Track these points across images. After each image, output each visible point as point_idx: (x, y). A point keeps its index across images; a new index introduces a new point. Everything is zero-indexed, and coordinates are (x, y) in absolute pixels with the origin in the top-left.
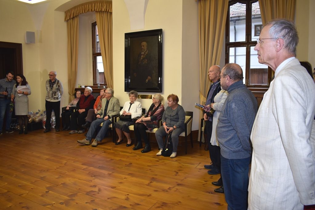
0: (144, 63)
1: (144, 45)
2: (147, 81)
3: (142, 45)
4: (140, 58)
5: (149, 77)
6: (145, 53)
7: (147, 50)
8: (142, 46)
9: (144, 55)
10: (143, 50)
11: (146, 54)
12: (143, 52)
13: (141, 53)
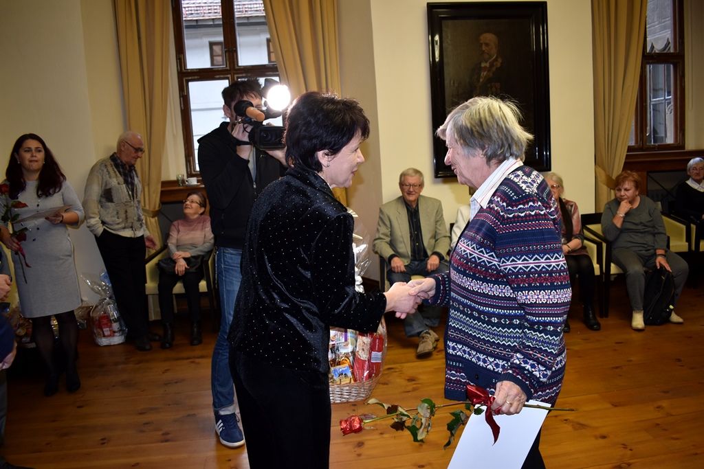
0: (490, 93)
1: (487, 42)
3: (481, 42)
4: (479, 81)
6: (492, 65)
7: (497, 57)
8: (484, 46)
9: (489, 71)
10: (486, 56)
11: (497, 68)
12: (486, 62)
13: (480, 64)
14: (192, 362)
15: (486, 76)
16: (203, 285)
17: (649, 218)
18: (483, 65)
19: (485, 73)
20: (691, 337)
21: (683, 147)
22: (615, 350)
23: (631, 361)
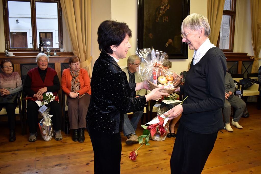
0: (163, 21)
2: (167, 44)
4: (159, 15)
5: (170, 40)
6: (165, 8)
7: (168, 4)
9: (164, 10)
10: (163, 3)
11: (167, 10)
12: (163, 6)
13: (160, 7)
14: (13, 153)
15: (162, 13)
16: (17, 110)
17: (229, 82)
18: (161, 7)
19: (162, 11)
20: (248, 135)
21: (232, 51)
22: (220, 142)
23: (229, 148)
